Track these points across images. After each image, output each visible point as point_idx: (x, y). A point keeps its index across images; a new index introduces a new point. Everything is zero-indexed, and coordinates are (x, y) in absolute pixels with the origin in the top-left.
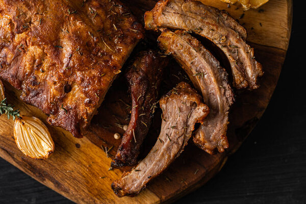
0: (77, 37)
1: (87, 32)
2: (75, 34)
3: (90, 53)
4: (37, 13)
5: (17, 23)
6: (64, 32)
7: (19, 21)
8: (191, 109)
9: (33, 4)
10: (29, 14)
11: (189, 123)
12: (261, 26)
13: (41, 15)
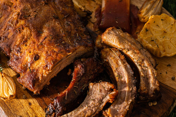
0: (53, 30)
1: (60, 30)
2: (52, 28)
3: (58, 40)
4: (35, 12)
5: (22, 13)
6: (46, 25)
7: (24, 12)
8: (107, 93)
9: (35, 6)
10: (31, 10)
11: (103, 101)
12: (167, 74)
13: (37, 13)
